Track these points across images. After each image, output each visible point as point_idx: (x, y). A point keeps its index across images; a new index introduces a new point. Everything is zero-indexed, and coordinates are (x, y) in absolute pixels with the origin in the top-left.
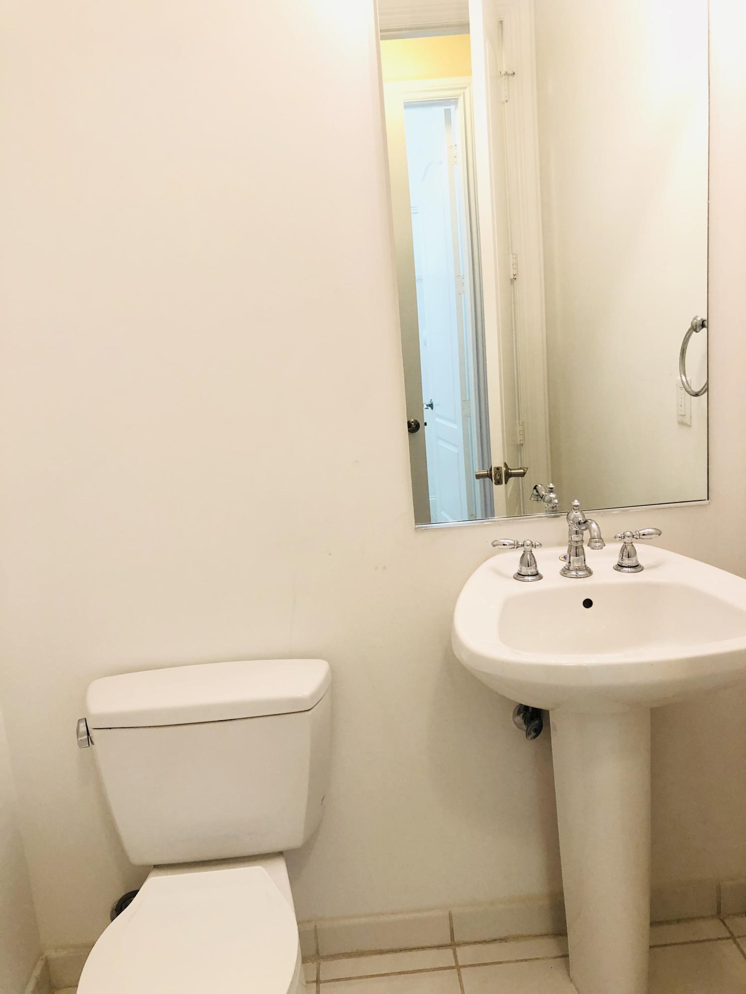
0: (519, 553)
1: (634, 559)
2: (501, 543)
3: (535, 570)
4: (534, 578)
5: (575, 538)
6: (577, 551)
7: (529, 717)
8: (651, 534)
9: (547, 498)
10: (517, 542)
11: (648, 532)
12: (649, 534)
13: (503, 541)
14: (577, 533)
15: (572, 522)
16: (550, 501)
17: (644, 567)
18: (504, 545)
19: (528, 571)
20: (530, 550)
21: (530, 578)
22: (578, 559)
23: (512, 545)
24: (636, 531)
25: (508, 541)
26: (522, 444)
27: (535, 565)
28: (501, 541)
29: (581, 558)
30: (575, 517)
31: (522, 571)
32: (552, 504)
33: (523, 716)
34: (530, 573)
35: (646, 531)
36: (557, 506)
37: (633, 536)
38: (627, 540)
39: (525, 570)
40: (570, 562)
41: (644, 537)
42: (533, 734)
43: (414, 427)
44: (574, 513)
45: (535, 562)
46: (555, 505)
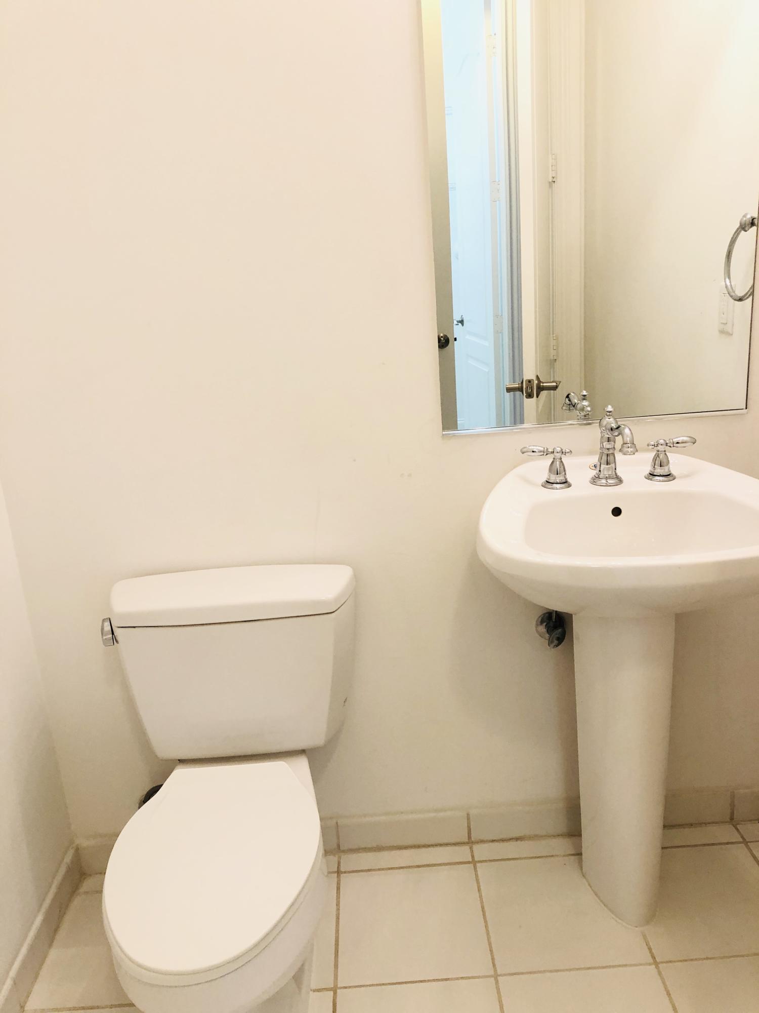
0: (548, 461)
1: (666, 468)
2: (529, 450)
3: (564, 478)
4: (562, 486)
5: (607, 445)
6: (608, 458)
7: (552, 626)
8: (685, 442)
9: (579, 406)
10: (547, 449)
11: (683, 440)
12: (683, 443)
13: (533, 447)
14: (609, 440)
15: (604, 428)
16: (583, 409)
17: (676, 476)
18: (533, 452)
19: (557, 479)
20: (559, 457)
21: (558, 486)
22: (609, 467)
23: (541, 452)
24: (670, 439)
25: (537, 447)
26: (556, 360)
27: (564, 473)
28: (530, 447)
29: (612, 467)
30: (608, 423)
31: (551, 478)
32: (584, 412)
33: (546, 625)
34: (558, 481)
35: (680, 439)
36: (590, 414)
37: (667, 444)
38: (660, 448)
39: (553, 478)
40: (600, 471)
41: (678, 445)
42: (556, 642)
43: (444, 343)
44: (607, 419)
45: (565, 471)
46: (588, 413)
